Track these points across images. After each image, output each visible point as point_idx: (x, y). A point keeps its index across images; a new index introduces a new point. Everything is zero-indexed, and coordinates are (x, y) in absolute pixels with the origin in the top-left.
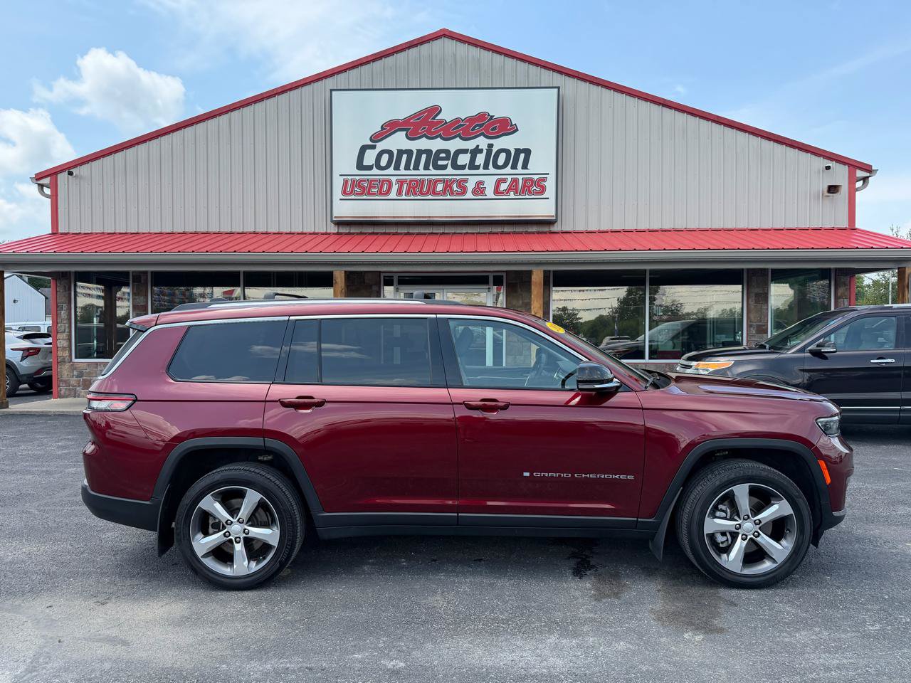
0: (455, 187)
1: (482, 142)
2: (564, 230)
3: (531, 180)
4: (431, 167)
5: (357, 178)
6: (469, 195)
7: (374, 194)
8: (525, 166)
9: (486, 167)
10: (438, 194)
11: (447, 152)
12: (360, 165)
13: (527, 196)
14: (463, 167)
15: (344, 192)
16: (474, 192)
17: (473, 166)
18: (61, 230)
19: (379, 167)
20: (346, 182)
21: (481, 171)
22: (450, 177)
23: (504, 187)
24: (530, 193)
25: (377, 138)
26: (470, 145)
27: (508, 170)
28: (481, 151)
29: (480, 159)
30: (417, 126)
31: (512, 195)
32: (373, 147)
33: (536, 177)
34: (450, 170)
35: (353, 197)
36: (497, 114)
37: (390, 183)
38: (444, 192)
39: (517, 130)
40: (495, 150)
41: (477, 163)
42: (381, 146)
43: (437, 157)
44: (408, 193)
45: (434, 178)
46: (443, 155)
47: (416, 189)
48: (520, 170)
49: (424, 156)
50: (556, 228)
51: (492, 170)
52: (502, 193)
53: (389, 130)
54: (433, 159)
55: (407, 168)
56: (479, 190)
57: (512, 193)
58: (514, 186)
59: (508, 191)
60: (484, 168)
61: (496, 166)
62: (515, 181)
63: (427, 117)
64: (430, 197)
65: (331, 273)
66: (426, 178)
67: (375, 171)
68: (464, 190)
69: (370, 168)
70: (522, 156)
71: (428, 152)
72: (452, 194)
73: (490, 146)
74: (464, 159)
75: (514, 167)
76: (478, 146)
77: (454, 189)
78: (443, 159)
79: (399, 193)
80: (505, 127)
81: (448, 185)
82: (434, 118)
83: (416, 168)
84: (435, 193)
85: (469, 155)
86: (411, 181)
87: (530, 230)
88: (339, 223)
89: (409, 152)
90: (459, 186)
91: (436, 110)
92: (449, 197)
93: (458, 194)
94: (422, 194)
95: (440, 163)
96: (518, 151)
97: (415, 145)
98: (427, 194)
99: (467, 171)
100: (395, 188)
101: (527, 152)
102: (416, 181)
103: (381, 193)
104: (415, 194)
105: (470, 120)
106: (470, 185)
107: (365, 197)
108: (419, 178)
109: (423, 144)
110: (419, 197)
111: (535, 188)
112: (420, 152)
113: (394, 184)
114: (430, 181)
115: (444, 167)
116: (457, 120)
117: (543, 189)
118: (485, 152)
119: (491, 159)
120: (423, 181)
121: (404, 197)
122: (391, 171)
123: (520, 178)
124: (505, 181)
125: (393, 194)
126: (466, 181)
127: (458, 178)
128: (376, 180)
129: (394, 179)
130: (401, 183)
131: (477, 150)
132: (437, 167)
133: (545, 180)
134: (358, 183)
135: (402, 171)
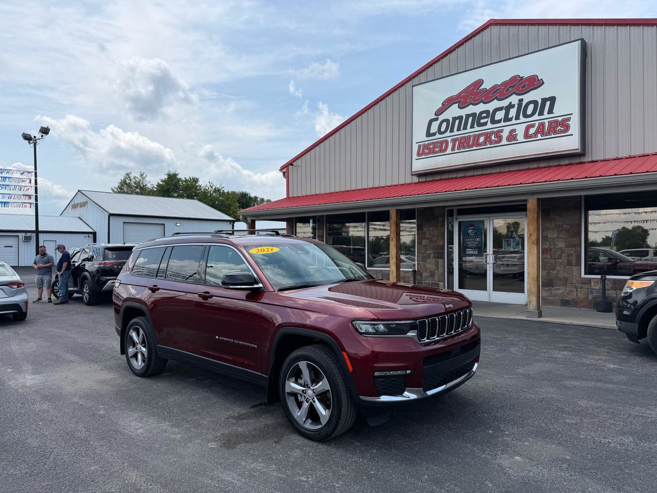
0: (493, 138)
1: (514, 99)
2: (594, 159)
3: (557, 122)
4: (475, 126)
5: (426, 143)
6: (504, 142)
7: (436, 152)
8: (551, 111)
9: (517, 118)
10: (481, 145)
11: (487, 112)
12: (429, 134)
13: (553, 136)
14: (499, 121)
15: (419, 154)
16: (508, 139)
17: (507, 119)
18: (290, 196)
19: (440, 133)
20: (419, 147)
21: (514, 121)
22: (489, 131)
23: (532, 131)
24: (555, 133)
25: (439, 112)
26: (505, 103)
27: (536, 117)
28: (513, 106)
29: (513, 113)
30: (466, 97)
31: (539, 137)
32: (436, 119)
33: (560, 119)
34: (489, 125)
35: (424, 156)
36: (525, 74)
37: (447, 142)
38: (485, 143)
39: (543, 83)
40: (524, 103)
41: (510, 116)
42: (441, 118)
43: (480, 117)
44: (459, 148)
45: (477, 133)
46: (484, 115)
47: (464, 144)
48: (546, 115)
49: (471, 119)
50: (586, 159)
51: (522, 119)
52: (531, 136)
53: (448, 105)
54: (477, 119)
55: (459, 129)
56: (512, 137)
57: (539, 135)
58: (541, 130)
59: (535, 134)
60: (515, 119)
61: (526, 116)
62: (542, 125)
63: (473, 90)
64: (475, 148)
65: (388, 211)
66: (472, 134)
67: (438, 136)
68: (500, 138)
69: (434, 134)
70: (548, 103)
71: (474, 115)
72: (491, 143)
73: (521, 101)
74: (500, 115)
75: (541, 113)
76: (511, 103)
77: (493, 139)
78: (485, 118)
79: (453, 149)
80: (534, 83)
81: (488, 136)
82: (478, 89)
83: (465, 128)
84: (478, 145)
85: (504, 111)
86: (461, 138)
87: (562, 163)
88: (420, 175)
89: (460, 118)
90: (497, 136)
91: (480, 82)
92: (488, 146)
93: (496, 142)
94: (469, 146)
95: (482, 121)
96: (544, 101)
97: (464, 112)
98: (472, 146)
99: (502, 124)
100: (450, 145)
101: (553, 100)
102: (465, 138)
103: (441, 151)
104: (464, 148)
105: (505, 84)
106: (505, 134)
107: (431, 155)
108: (467, 135)
109: (471, 109)
110: (467, 149)
111: (559, 128)
112: (468, 116)
113: (450, 142)
114: (474, 136)
115: (485, 124)
116: (495, 87)
117: (567, 128)
118: (516, 106)
119: (522, 110)
120: (470, 137)
121: (456, 151)
122: (448, 134)
123: (546, 122)
124: (533, 126)
125: (449, 151)
126: (502, 131)
127: (495, 130)
128: (437, 142)
129: (449, 139)
130: (454, 141)
131: (511, 106)
132: (480, 125)
133: (569, 120)
134: (426, 147)
135: (456, 132)
